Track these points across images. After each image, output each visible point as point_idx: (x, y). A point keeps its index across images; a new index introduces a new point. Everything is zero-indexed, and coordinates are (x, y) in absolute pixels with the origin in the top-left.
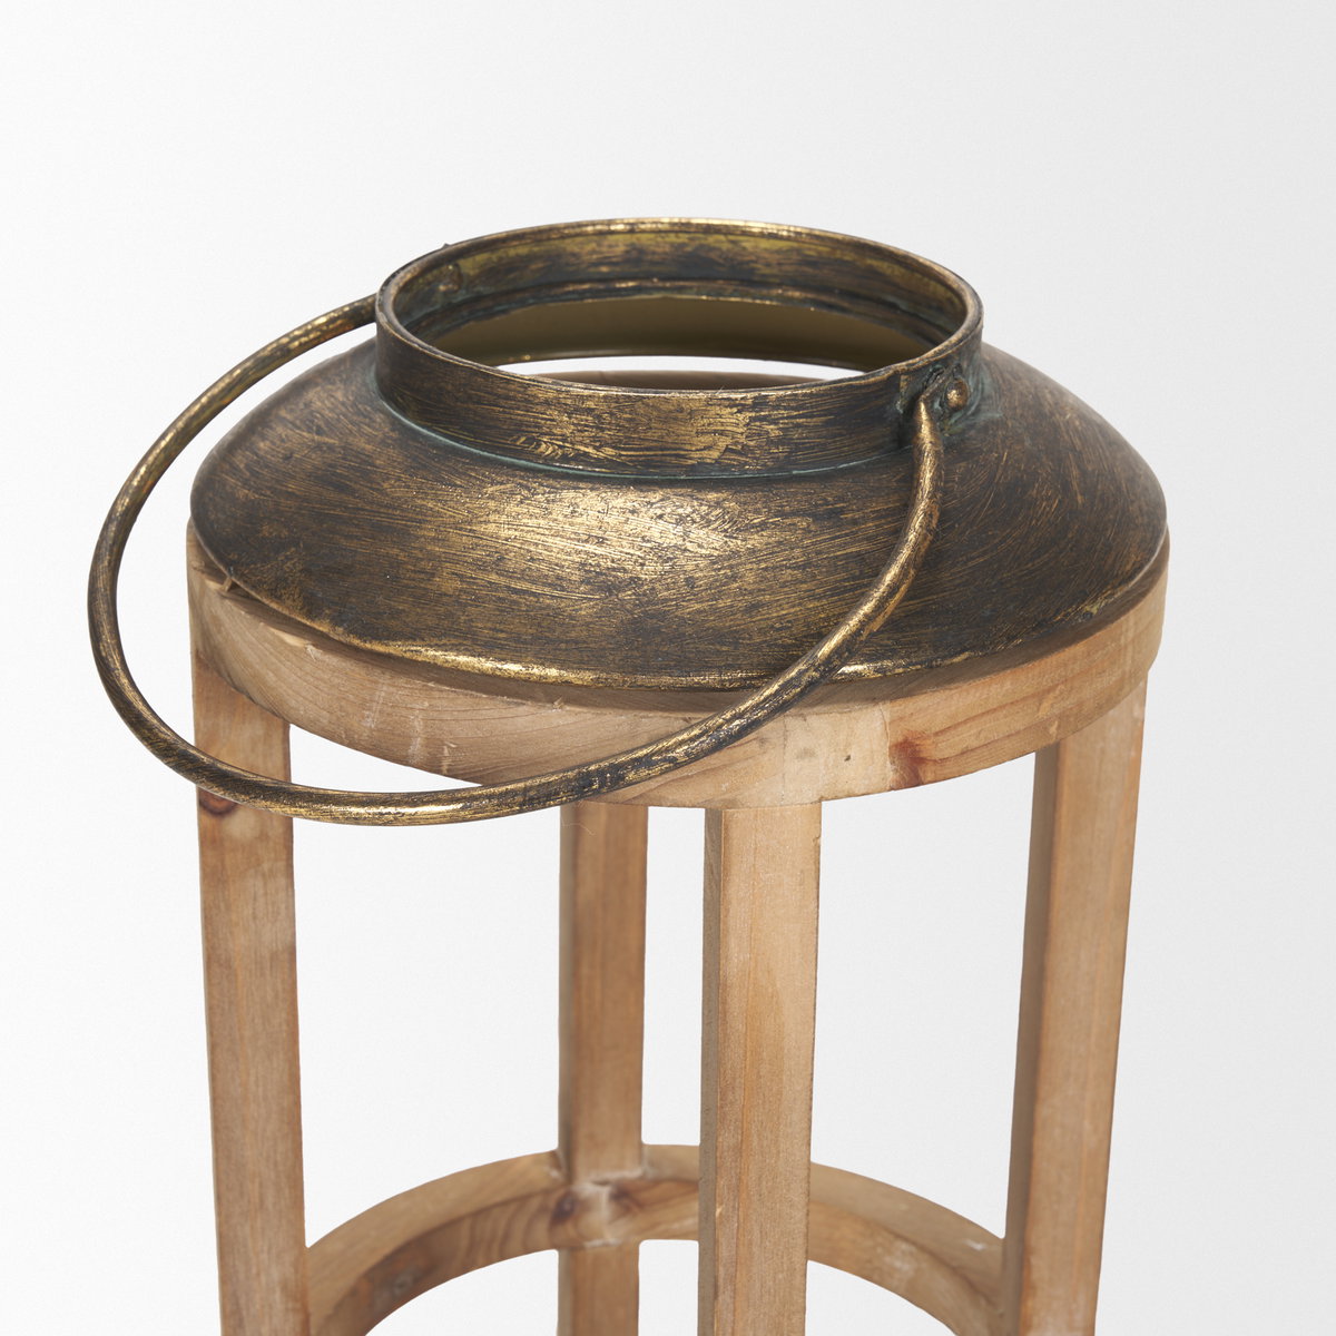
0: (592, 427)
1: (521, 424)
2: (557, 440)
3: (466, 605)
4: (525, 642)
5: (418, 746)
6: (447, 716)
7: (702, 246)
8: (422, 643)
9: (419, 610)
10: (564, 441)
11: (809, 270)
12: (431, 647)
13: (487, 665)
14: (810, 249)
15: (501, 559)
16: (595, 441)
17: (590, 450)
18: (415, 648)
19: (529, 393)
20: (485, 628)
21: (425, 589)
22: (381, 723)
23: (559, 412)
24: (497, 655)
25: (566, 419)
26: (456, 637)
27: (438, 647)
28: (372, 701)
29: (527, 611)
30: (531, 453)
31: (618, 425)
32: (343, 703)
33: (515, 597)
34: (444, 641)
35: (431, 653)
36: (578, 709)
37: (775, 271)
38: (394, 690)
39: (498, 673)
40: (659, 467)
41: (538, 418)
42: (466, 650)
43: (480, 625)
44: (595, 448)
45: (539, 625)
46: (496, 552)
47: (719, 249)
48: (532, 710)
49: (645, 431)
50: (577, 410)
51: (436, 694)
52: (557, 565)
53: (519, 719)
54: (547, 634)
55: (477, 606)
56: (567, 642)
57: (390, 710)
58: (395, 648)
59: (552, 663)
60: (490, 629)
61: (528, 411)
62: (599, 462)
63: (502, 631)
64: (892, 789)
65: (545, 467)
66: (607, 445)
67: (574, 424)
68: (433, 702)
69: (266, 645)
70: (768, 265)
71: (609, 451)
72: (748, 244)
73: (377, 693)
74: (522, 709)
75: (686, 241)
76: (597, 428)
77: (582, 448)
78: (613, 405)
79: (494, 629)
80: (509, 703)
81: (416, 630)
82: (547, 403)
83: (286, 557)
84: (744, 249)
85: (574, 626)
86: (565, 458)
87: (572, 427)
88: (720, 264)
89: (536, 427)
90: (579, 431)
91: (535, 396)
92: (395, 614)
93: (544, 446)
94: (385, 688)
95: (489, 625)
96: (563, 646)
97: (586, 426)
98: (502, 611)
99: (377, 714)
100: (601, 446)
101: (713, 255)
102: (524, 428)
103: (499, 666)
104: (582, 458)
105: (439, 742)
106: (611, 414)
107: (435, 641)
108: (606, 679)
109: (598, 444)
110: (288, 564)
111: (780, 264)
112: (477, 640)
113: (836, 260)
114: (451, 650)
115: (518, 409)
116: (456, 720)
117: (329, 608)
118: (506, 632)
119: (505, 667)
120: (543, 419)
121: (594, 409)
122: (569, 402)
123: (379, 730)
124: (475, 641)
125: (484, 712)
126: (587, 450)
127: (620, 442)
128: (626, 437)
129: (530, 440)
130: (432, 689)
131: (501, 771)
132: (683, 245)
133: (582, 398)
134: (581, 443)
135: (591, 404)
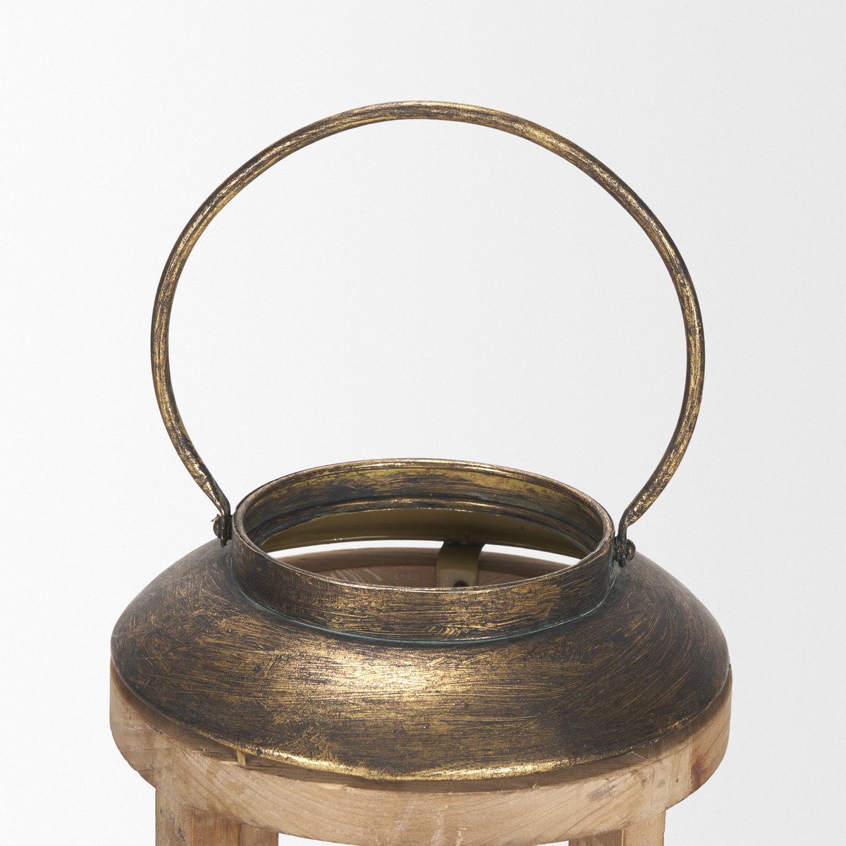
0: (480, 612)
1: (433, 618)
2: (458, 624)
3: (460, 739)
4: (507, 754)
5: (439, 835)
6: (462, 811)
7: (343, 480)
8: (440, 769)
9: (429, 748)
10: (461, 624)
11: (411, 485)
12: (448, 770)
13: (488, 772)
14: (410, 472)
15: (467, 705)
16: (482, 621)
17: (479, 627)
18: (436, 773)
19: (439, 599)
20: (478, 750)
21: (427, 734)
22: (410, 826)
23: (460, 607)
24: (493, 766)
25: (464, 610)
26: (461, 760)
27: (453, 768)
28: (402, 813)
29: (499, 734)
30: (439, 635)
31: (496, 608)
32: (378, 819)
33: (488, 727)
34: (455, 764)
35: (448, 773)
36: (547, 788)
37: (388, 488)
38: (422, 802)
39: (495, 776)
40: (518, 629)
41: (445, 613)
42: (471, 766)
43: (474, 749)
44: (483, 625)
45: (510, 741)
46: (462, 702)
47: (353, 480)
48: (519, 794)
49: (511, 609)
50: (472, 604)
51: (454, 798)
52: (502, 702)
53: (511, 802)
54: (518, 746)
55: (467, 738)
56: (531, 748)
57: (417, 816)
58: (419, 776)
59: (528, 761)
60: (482, 750)
61: (437, 610)
62: (484, 633)
63: (490, 750)
64: (691, 793)
65: (449, 643)
66: (489, 621)
67: (469, 613)
68: (452, 804)
69: (304, 794)
70: (383, 485)
71: (491, 625)
72: (371, 475)
73: (408, 807)
74: (513, 796)
75: (334, 479)
76: (484, 612)
77: (474, 627)
78: (494, 596)
79: (484, 750)
80: (505, 794)
81: (433, 761)
82: (452, 603)
83: (308, 734)
84: (369, 477)
85: (531, 737)
86: (463, 635)
87: (468, 615)
88: (353, 490)
89: (443, 619)
90: (472, 616)
91: (444, 600)
92: (414, 755)
93: (449, 629)
94: (414, 803)
95: (480, 748)
96: (530, 750)
97: (477, 612)
98: (485, 737)
99: (407, 821)
100: (486, 623)
101: (349, 485)
102: (435, 621)
103: (496, 772)
104: (474, 632)
105: (455, 829)
106: (493, 602)
107: (450, 765)
108: (560, 765)
109: (484, 622)
110: (313, 738)
111: (391, 483)
112: (476, 759)
113: (431, 475)
114: (462, 769)
115: (431, 610)
116: (468, 812)
117: (362, 760)
118: (492, 750)
119: (500, 771)
120: (449, 613)
121: (482, 601)
122: (467, 600)
123: (407, 831)
124: (475, 760)
125: (488, 803)
126: (477, 627)
127: (497, 618)
128: (501, 615)
129: (438, 628)
130: (451, 796)
131: (498, 838)
132: (332, 481)
133: (475, 596)
134: (474, 623)
135: (481, 599)
